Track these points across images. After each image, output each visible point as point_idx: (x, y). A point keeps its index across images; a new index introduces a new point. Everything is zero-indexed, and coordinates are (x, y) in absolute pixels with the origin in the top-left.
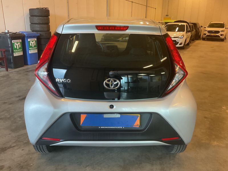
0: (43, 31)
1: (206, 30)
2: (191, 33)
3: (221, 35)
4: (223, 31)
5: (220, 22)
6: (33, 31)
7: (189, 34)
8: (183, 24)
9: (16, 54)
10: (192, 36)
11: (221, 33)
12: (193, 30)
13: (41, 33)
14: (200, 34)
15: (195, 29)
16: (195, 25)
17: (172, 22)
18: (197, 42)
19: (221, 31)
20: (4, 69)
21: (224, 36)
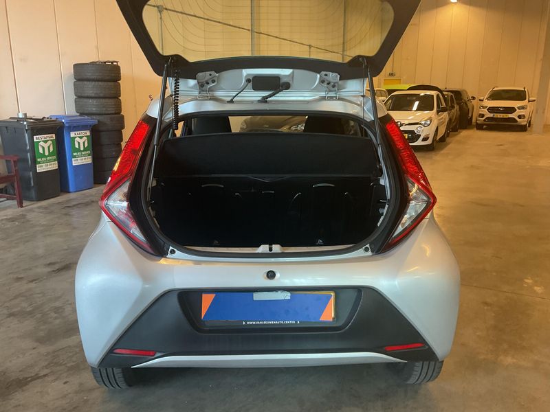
0: (105, 114)
1: (483, 106)
2: (449, 114)
3: (520, 117)
4: (523, 108)
5: (514, 86)
6: (82, 114)
7: (445, 115)
8: (428, 93)
9: (42, 168)
10: (450, 120)
11: (518, 112)
12: (453, 107)
13: (101, 118)
14: (470, 115)
15: (457, 104)
16: (457, 94)
17: (403, 88)
18: (464, 133)
19: (519, 108)
20: (15, 202)
21: (526, 119)
